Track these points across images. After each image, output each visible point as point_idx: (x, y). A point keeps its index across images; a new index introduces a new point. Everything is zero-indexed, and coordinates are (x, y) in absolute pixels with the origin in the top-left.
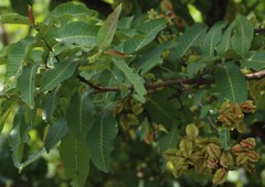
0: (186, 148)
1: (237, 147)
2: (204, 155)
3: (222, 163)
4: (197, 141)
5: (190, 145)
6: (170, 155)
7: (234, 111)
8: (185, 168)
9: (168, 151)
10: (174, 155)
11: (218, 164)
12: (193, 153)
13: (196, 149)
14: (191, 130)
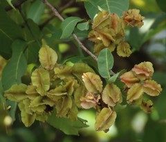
0: (40, 82)
1: (128, 75)
2: (68, 89)
3: (105, 100)
4: (57, 71)
5: (47, 77)
6: (15, 93)
7: (113, 25)
8: (41, 110)
9: (12, 89)
10: (24, 93)
11: (101, 101)
12: (52, 88)
13: (55, 82)
14: (47, 54)
